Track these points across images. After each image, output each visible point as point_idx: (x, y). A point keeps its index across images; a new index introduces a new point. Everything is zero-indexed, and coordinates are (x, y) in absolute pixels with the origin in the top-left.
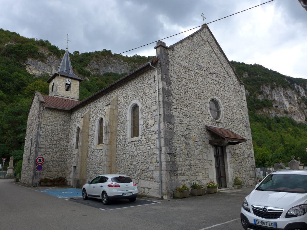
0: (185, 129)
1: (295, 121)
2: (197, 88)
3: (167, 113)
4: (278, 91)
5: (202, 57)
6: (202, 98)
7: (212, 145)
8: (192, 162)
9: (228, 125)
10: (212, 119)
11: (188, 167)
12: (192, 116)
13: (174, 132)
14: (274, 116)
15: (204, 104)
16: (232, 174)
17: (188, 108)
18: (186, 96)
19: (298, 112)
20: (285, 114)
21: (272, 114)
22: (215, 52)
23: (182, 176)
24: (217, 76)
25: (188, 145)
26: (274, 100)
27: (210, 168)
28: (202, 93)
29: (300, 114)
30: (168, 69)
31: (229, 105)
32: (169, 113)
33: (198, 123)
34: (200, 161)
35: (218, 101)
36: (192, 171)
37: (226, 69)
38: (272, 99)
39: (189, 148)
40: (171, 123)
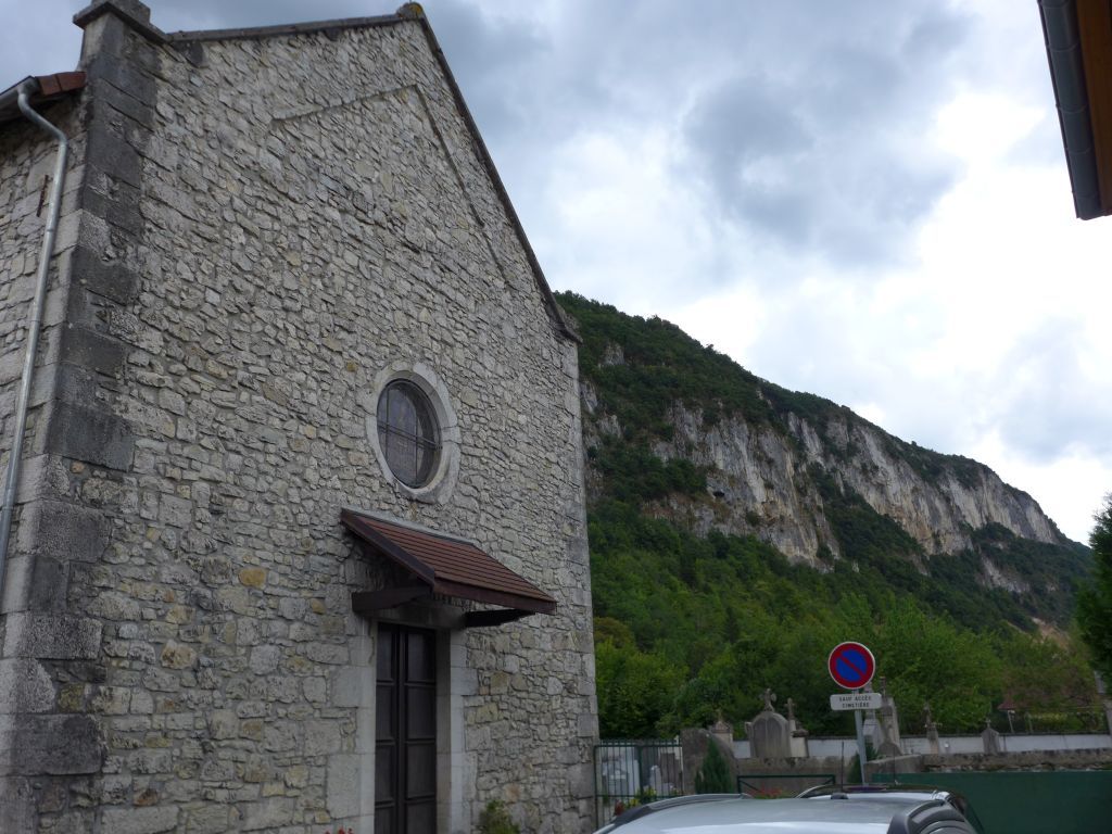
0: (204, 514)
1: (782, 554)
2: (316, 300)
3: (80, 404)
4: (729, 433)
5: (373, 154)
6: (337, 359)
7: (369, 621)
8: (225, 719)
9: (472, 520)
10: (389, 477)
11: (192, 749)
12: (260, 445)
13: (120, 523)
14: (707, 529)
15: (350, 394)
16: (472, 784)
17: (245, 396)
18: (237, 325)
19: (796, 521)
20: (746, 527)
21: (702, 523)
22: (451, 151)
23: (136, 806)
24: (445, 269)
25: (213, 609)
26: (713, 468)
27: (340, 752)
28: (343, 335)
29: (802, 530)
30: (143, 156)
31: (492, 425)
32: (93, 406)
33: (293, 492)
34: (282, 712)
35: (434, 392)
36: (218, 775)
37: (495, 249)
38: (706, 464)
39: (214, 632)
40: (104, 467)
